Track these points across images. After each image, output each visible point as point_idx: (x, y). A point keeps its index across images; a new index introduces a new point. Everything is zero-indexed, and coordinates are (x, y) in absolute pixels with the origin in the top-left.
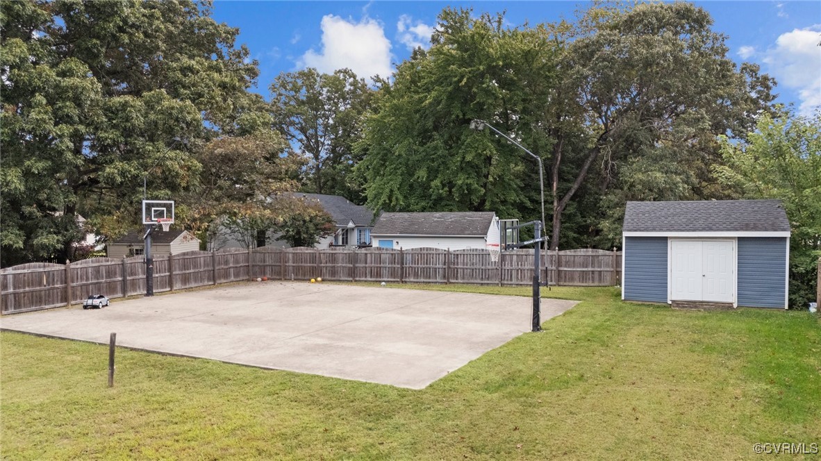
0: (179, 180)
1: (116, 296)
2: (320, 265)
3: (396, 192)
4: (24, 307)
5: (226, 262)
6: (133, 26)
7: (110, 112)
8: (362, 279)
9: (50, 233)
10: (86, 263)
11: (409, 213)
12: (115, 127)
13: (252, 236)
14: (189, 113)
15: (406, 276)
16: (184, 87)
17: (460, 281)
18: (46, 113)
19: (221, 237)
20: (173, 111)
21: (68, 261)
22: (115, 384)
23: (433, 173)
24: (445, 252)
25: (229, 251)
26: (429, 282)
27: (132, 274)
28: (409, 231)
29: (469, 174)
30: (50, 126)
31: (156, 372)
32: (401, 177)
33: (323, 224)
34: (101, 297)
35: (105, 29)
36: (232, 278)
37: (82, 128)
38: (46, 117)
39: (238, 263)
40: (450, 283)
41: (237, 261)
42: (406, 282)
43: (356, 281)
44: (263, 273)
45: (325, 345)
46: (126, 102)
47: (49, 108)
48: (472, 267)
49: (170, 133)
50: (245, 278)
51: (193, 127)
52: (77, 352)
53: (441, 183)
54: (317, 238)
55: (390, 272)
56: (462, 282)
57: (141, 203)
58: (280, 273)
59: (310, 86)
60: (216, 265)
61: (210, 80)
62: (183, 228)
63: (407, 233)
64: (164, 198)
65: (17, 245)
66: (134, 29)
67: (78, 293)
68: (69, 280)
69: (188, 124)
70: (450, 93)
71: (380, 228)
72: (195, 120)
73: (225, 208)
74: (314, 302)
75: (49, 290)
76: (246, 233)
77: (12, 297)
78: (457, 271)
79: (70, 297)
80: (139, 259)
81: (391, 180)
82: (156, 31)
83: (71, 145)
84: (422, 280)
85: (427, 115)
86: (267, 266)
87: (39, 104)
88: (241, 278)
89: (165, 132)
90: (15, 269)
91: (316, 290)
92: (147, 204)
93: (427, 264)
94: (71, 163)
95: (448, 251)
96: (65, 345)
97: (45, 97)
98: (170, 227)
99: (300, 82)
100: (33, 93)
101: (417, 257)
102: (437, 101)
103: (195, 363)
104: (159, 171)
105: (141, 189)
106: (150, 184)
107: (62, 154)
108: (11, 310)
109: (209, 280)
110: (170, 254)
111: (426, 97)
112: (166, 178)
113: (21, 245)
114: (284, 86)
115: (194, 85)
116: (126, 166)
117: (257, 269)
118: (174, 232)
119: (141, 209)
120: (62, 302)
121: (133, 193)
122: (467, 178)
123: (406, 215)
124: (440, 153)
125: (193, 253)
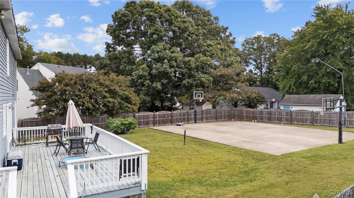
0: (205, 84)
1: (185, 122)
2: (256, 116)
3: (293, 87)
4: (161, 124)
5: (221, 113)
6: (192, 33)
7: (185, 63)
8: (273, 122)
9: (168, 102)
10: (177, 111)
11: (298, 95)
12: (186, 68)
13: (232, 104)
14: (209, 61)
15: (293, 121)
16: (208, 52)
17: (318, 124)
18: (167, 65)
19: (221, 104)
20: (204, 61)
21: (172, 111)
22: (186, 145)
23: (310, 77)
24: (311, 112)
25: (222, 109)
26: (304, 124)
27: (190, 116)
28: (297, 103)
29: (329, 77)
30: (168, 69)
31: (196, 143)
32: (295, 80)
33: (260, 100)
34: (181, 122)
35: (184, 36)
36: (223, 119)
37: (177, 69)
38: (167, 66)
39: (225, 114)
40: (314, 125)
41: (225, 113)
42: (293, 124)
43: (271, 122)
44: (234, 118)
45: (250, 141)
46: (190, 60)
47: (168, 64)
48: (325, 119)
49: (203, 69)
50: (228, 119)
51: (210, 66)
52: (175, 137)
53: (315, 81)
54: (258, 105)
55: (286, 120)
56: (319, 125)
57: (193, 92)
58: (241, 118)
59: (259, 42)
60: (217, 114)
61: (217, 48)
62: (206, 101)
63: (296, 104)
64: (200, 91)
65: (159, 106)
66: (193, 35)
67: (175, 121)
68: (173, 117)
69: (209, 65)
70: (319, 42)
71: (284, 101)
72: (211, 63)
73: (221, 94)
74: (251, 128)
75: (167, 119)
76: (230, 103)
77: (158, 121)
78: (317, 120)
79: (173, 122)
80: (193, 111)
81: (290, 81)
82: (200, 33)
83: (174, 74)
84: (300, 123)
85: (308, 52)
86: (236, 115)
87: (166, 63)
88: (226, 119)
89: (201, 68)
90: (159, 113)
91: (253, 125)
92: (195, 93)
93: (302, 116)
94: (174, 80)
95: (313, 111)
96: (172, 135)
97: (167, 60)
98: (202, 100)
99: (254, 41)
100: (164, 59)
101: (298, 114)
102: (312, 46)
103: (208, 142)
104: (199, 82)
105: (193, 88)
106: (196, 86)
107: (171, 77)
108: (158, 125)
109: (215, 119)
110: (202, 109)
111: (307, 44)
112: (201, 84)
113: (160, 105)
114: (247, 43)
115: (211, 51)
116: (189, 80)
117: (232, 116)
118: (203, 102)
119: (193, 95)
120: (171, 123)
121: (191, 89)
122: (328, 79)
123: (297, 96)
124: (314, 68)
125: (210, 109)
